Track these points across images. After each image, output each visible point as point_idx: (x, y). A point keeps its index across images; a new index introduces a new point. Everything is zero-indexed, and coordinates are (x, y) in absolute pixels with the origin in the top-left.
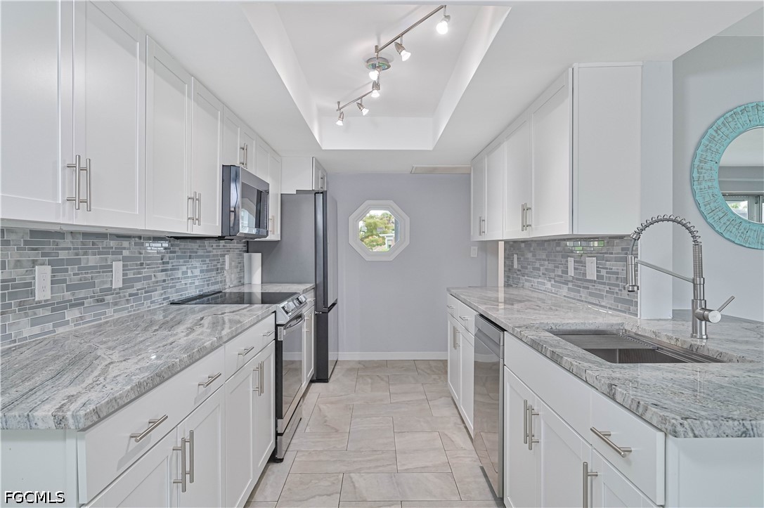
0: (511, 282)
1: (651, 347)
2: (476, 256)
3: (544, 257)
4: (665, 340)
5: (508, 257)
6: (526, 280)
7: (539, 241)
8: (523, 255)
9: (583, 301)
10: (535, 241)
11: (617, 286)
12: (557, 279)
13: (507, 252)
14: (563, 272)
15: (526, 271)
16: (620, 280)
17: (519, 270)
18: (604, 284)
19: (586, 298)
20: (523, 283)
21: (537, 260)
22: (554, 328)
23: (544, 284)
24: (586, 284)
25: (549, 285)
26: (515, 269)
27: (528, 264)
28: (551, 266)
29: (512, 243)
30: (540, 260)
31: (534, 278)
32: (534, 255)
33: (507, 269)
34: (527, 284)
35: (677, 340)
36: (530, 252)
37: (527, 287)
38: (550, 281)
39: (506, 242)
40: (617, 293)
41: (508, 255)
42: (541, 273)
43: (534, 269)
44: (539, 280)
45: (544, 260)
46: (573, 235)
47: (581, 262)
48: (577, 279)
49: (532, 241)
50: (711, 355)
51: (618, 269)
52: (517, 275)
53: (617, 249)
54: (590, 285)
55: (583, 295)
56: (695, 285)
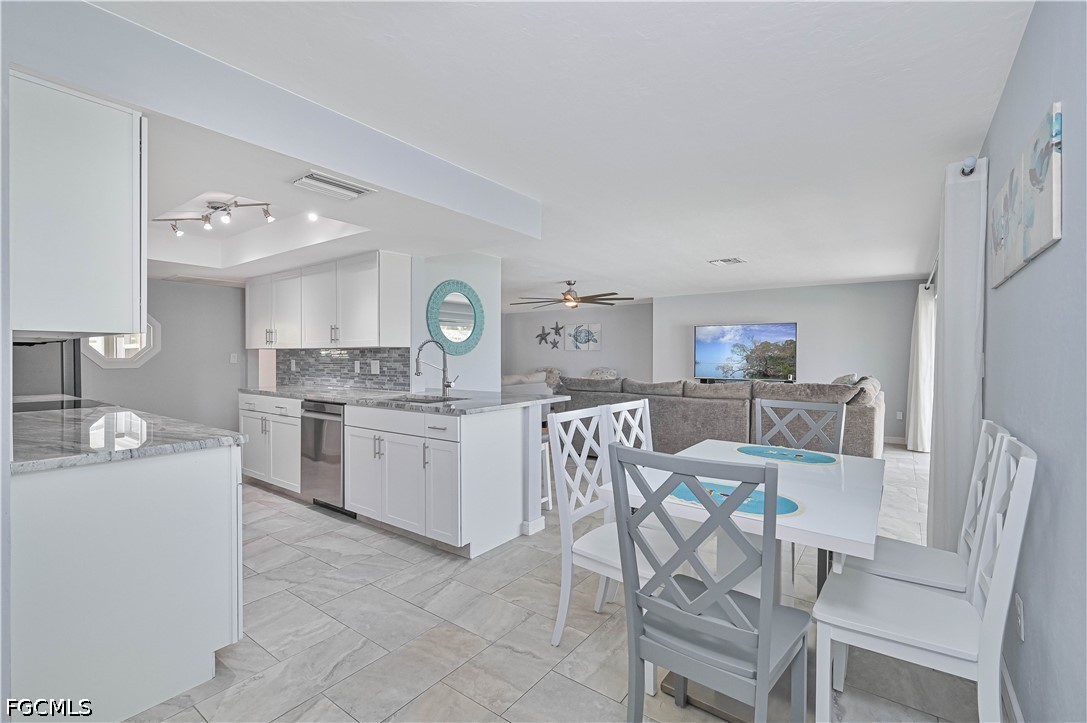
0: (285, 381)
2: (236, 362)
6: (307, 379)
8: (302, 360)
9: (367, 387)
11: (396, 376)
12: (343, 376)
13: (281, 358)
14: (349, 371)
15: (307, 373)
16: (397, 373)
17: (297, 372)
18: (386, 376)
19: (371, 386)
20: (303, 382)
23: (329, 380)
24: (370, 377)
25: (334, 381)
26: (293, 372)
27: (309, 367)
28: (335, 368)
29: (287, 351)
31: (317, 377)
33: (281, 372)
34: (307, 381)
38: (335, 378)
39: (278, 350)
40: (395, 380)
41: (282, 361)
42: (325, 373)
43: (316, 370)
44: (323, 378)
47: (366, 363)
48: (362, 375)
51: (396, 367)
52: (296, 376)
53: (395, 355)
54: (374, 378)
55: (368, 384)
56: (444, 371)
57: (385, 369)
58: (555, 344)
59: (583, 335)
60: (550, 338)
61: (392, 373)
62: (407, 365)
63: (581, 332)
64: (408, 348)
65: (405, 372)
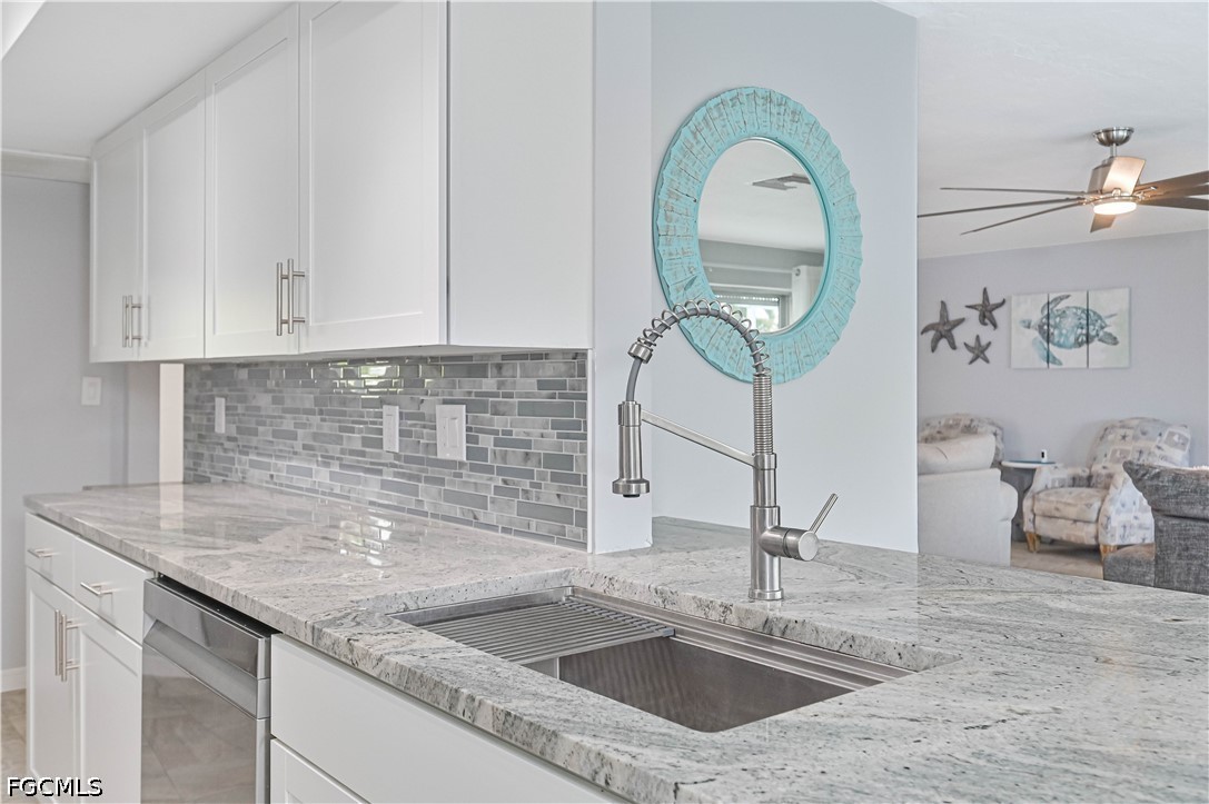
0: (205, 469)
1: (660, 633)
2: (97, 402)
3: (309, 404)
4: (691, 610)
5: (196, 405)
6: (253, 464)
7: (292, 363)
8: (243, 399)
9: (425, 514)
10: (282, 364)
11: (530, 474)
12: (349, 459)
13: (194, 392)
14: (366, 442)
15: (254, 441)
16: (534, 460)
17: (230, 439)
18: (489, 469)
19: (435, 505)
20: (243, 472)
21: (286, 411)
22: (412, 606)
23: (309, 473)
24: (432, 472)
25: (322, 475)
26: (219, 436)
27: (259, 423)
28: (328, 428)
29: (209, 368)
30: (295, 411)
31: (278, 457)
32: (277, 401)
33: (193, 435)
34: (256, 475)
35: (727, 608)
36: (267, 391)
37: (255, 482)
38: (327, 465)
39: (190, 366)
40: (525, 492)
41: (197, 399)
42: (298, 445)
43: (276, 434)
44: (293, 463)
45: (310, 412)
46: (448, 346)
47: (421, 417)
48: (408, 460)
49: (272, 363)
50: (824, 644)
51: (528, 434)
52: (225, 450)
53: (524, 384)
54: (446, 474)
55: (428, 495)
56: (759, 470)
57: (487, 442)
58: (979, 351)
59: (1069, 322)
60: (963, 335)
61: (515, 463)
62: (574, 427)
63: (1063, 314)
64: (578, 356)
65: (568, 461)
